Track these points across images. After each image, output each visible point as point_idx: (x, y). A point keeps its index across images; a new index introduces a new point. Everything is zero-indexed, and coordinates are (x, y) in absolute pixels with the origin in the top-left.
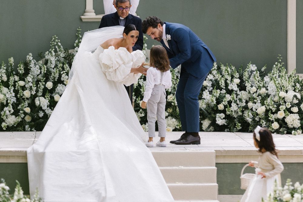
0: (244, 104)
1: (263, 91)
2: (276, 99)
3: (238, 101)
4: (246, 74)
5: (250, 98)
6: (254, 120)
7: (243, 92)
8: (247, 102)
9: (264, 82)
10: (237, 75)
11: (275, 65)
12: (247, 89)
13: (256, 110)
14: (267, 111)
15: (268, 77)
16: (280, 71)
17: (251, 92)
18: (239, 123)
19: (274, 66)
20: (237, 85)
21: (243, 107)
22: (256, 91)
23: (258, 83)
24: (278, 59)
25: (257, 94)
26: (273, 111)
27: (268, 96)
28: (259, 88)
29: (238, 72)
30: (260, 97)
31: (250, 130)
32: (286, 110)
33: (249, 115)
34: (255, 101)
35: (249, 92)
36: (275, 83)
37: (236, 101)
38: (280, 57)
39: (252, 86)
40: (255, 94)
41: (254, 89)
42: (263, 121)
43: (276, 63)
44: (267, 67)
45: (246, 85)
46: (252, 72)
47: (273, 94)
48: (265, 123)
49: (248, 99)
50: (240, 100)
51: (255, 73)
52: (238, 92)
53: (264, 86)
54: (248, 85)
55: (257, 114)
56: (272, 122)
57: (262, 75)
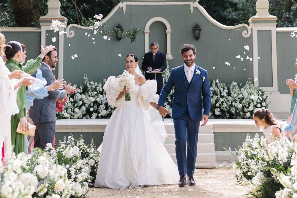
0: (230, 103)
1: (241, 96)
2: (248, 100)
3: (227, 102)
4: (231, 87)
5: (233, 100)
6: (236, 112)
7: (230, 97)
8: (232, 102)
9: (241, 91)
10: (226, 88)
12: (232, 95)
13: (237, 106)
14: (243, 107)
15: (243, 88)
16: (250, 86)
17: (234, 97)
18: (228, 114)
19: (247, 83)
20: (226, 93)
21: (230, 105)
22: (236, 96)
23: (238, 92)
24: (249, 79)
25: (238, 98)
26: (247, 107)
27: (243, 98)
28: (239, 94)
29: (227, 86)
30: (239, 99)
31: (234, 117)
32: (254, 106)
33: (233, 109)
34: (236, 101)
35: (233, 97)
36: (247, 91)
37: (226, 101)
38: (250, 78)
39: (234, 94)
40: (236, 98)
41: (236, 95)
42: (241, 112)
43: (248, 81)
44: (242, 83)
45: (231, 93)
46: (234, 86)
47: (246, 97)
48: (242, 113)
49: (232, 101)
50: (228, 101)
51: (236, 86)
52: (227, 97)
53: (241, 94)
54: (232, 93)
55: (238, 109)
56: (246, 113)
57: (240, 88)
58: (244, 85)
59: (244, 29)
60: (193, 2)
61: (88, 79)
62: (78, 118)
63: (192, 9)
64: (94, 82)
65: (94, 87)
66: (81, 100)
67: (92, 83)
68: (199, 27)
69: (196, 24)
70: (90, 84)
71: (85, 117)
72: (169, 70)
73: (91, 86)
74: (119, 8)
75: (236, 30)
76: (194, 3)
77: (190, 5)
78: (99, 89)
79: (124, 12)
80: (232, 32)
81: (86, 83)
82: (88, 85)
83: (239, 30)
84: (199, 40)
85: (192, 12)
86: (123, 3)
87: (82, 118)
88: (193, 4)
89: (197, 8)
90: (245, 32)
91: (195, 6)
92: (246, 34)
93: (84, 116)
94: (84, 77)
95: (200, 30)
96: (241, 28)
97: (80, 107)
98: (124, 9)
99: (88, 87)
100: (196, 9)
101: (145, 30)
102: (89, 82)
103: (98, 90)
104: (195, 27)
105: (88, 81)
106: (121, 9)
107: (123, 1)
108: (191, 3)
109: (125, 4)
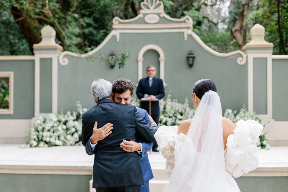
4: (225, 115)
9: (236, 119)
15: (238, 116)
16: (245, 113)
19: (241, 110)
23: (233, 120)
24: (244, 107)
38: (245, 105)
44: (237, 111)
46: (229, 113)
51: (231, 114)
53: (236, 121)
57: (235, 115)
58: (238, 113)
59: (239, 56)
61: (81, 106)
62: (71, 145)
63: (186, 36)
66: (74, 127)
68: (193, 54)
69: (190, 50)
71: (77, 144)
75: (231, 57)
76: (188, 30)
77: (183, 32)
79: (118, 40)
80: (227, 60)
83: (234, 57)
84: (194, 67)
85: (186, 39)
86: (116, 31)
87: (75, 145)
90: (240, 59)
91: (189, 33)
92: (240, 61)
93: (76, 142)
94: (77, 105)
95: (194, 58)
96: (236, 55)
97: (72, 134)
98: (118, 37)
100: (190, 36)
101: (138, 58)
104: (189, 54)
106: (114, 37)
107: (116, 29)
108: (185, 30)
109: (119, 31)
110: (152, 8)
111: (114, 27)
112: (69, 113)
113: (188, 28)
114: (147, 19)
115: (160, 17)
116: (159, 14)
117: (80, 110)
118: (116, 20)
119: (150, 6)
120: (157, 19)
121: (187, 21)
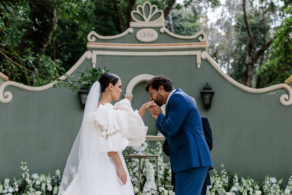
4: (266, 187)
10: (257, 187)
11: (291, 178)
51: (275, 185)
59: (284, 91)
60: (200, 51)
61: (28, 170)
63: (199, 61)
64: (39, 175)
65: (38, 183)
67: (35, 176)
68: (211, 89)
69: (206, 84)
70: (32, 179)
72: (162, 157)
73: (34, 181)
74: (86, 59)
75: (270, 93)
76: (202, 52)
77: (196, 56)
78: (47, 186)
79: (94, 66)
80: (264, 98)
81: (24, 177)
82: (27, 180)
83: (274, 93)
84: (211, 109)
85: (199, 66)
86: (92, 52)
88: (201, 54)
89: (207, 60)
90: (285, 96)
91: (204, 57)
92: (286, 101)
94: (22, 167)
95: (213, 93)
96: (278, 91)
98: (94, 61)
99: (28, 183)
100: (205, 61)
101: (125, 94)
102: (30, 175)
103: (43, 188)
104: (204, 89)
105: (28, 172)
106: (89, 61)
107: (92, 49)
108: (198, 53)
109: (95, 53)
110: (147, 20)
111: (88, 46)
112: (7, 181)
113: (203, 49)
114: (140, 35)
115: (160, 33)
116: (158, 29)
117: (26, 176)
118: (93, 35)
119: (144, 17)
120: (156, 35)
121: (200, 38)
